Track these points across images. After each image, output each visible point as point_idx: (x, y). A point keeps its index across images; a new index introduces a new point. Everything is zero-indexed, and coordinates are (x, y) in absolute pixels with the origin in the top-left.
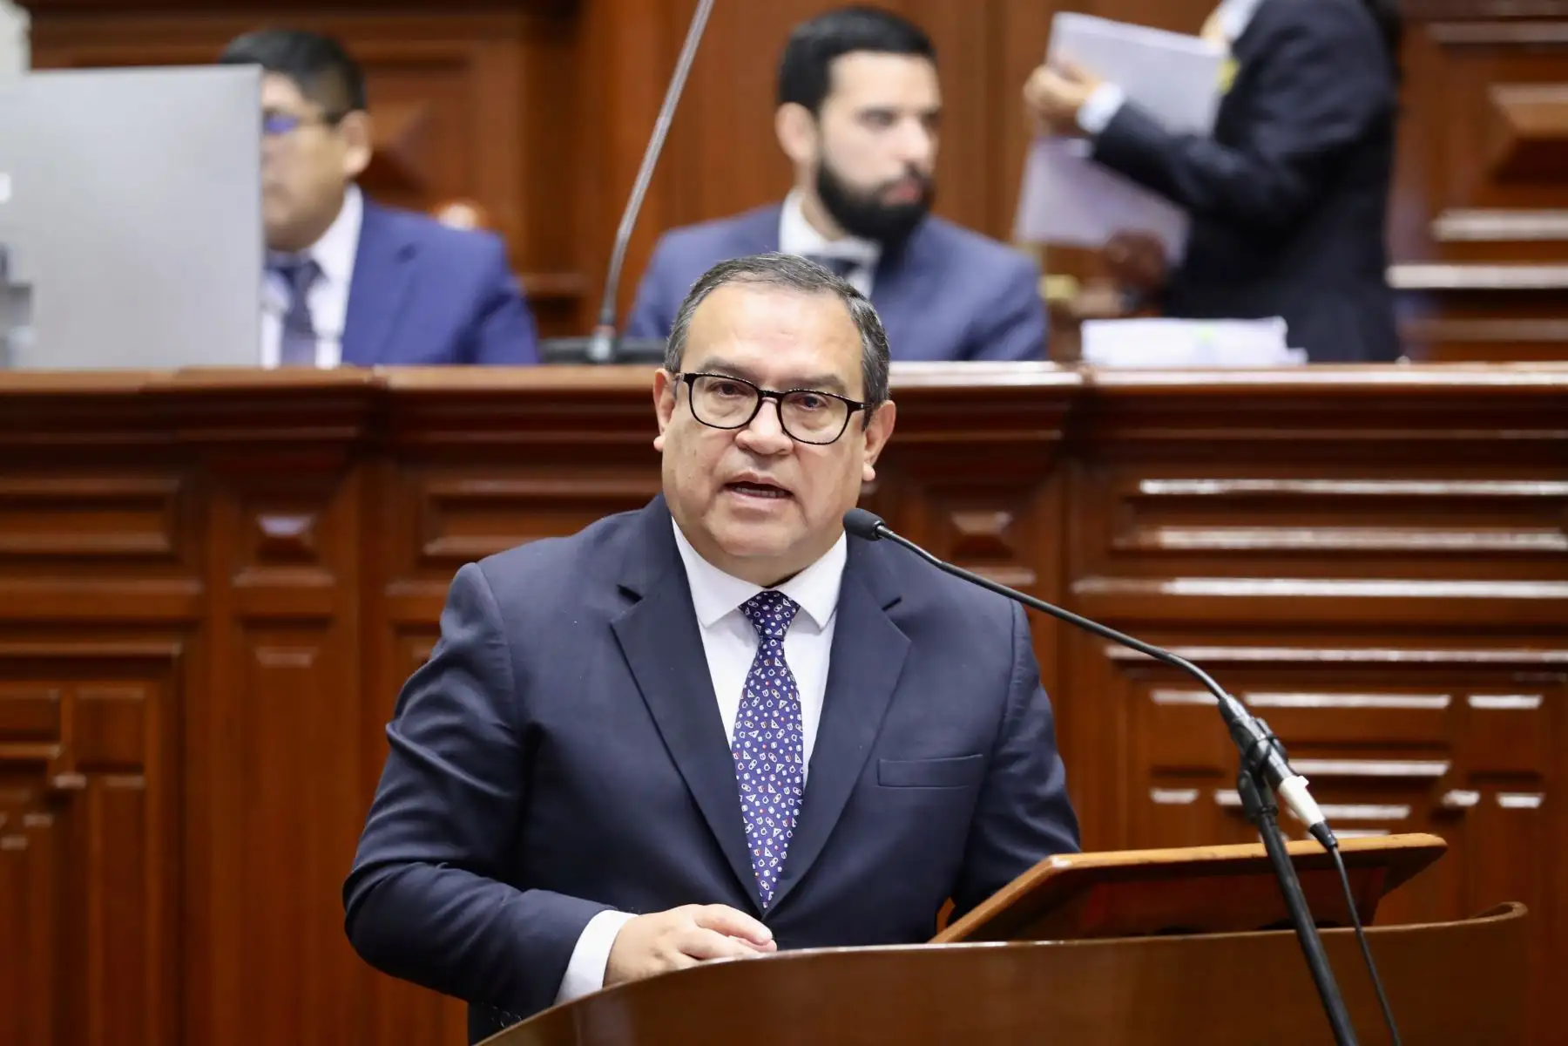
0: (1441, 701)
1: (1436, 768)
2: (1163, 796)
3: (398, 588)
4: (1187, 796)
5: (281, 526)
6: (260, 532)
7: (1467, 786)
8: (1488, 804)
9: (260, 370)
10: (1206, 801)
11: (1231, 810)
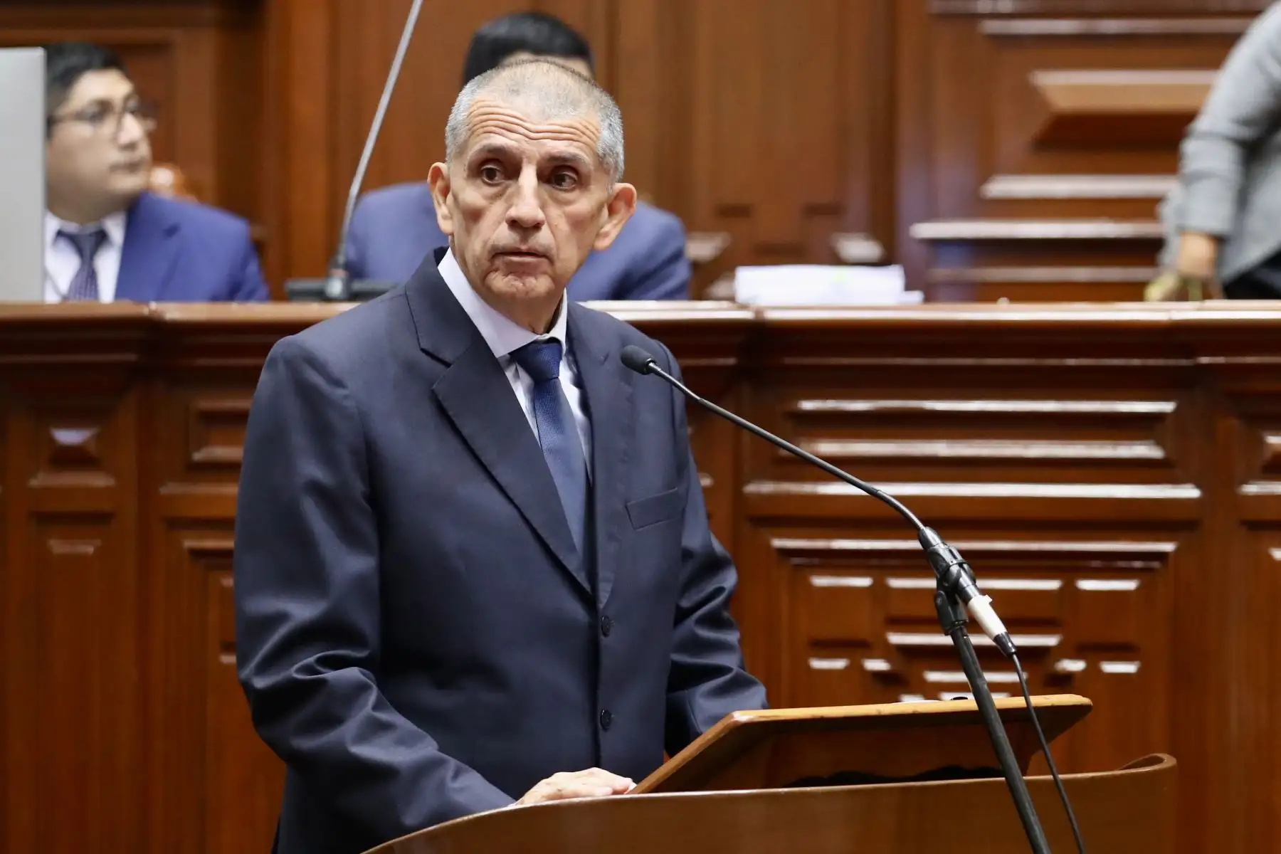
0: (1053, 585)
1: (1051, 641)
2: (818, 664)
3: (170, 489)
4: (839, 664)
5: (68, 437)
6: (52, 441)
7: (1075, 656)
8: (1093, 670)
9: (42, 306)
10: (856, 668)
11: (878, 675)
